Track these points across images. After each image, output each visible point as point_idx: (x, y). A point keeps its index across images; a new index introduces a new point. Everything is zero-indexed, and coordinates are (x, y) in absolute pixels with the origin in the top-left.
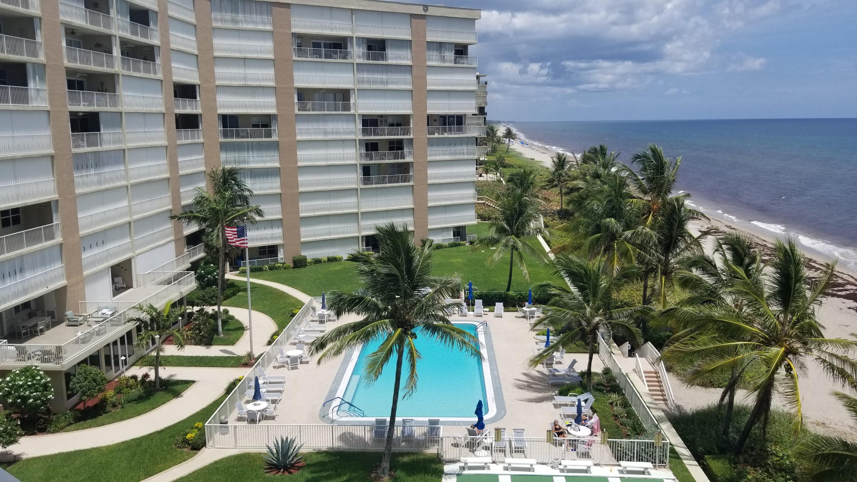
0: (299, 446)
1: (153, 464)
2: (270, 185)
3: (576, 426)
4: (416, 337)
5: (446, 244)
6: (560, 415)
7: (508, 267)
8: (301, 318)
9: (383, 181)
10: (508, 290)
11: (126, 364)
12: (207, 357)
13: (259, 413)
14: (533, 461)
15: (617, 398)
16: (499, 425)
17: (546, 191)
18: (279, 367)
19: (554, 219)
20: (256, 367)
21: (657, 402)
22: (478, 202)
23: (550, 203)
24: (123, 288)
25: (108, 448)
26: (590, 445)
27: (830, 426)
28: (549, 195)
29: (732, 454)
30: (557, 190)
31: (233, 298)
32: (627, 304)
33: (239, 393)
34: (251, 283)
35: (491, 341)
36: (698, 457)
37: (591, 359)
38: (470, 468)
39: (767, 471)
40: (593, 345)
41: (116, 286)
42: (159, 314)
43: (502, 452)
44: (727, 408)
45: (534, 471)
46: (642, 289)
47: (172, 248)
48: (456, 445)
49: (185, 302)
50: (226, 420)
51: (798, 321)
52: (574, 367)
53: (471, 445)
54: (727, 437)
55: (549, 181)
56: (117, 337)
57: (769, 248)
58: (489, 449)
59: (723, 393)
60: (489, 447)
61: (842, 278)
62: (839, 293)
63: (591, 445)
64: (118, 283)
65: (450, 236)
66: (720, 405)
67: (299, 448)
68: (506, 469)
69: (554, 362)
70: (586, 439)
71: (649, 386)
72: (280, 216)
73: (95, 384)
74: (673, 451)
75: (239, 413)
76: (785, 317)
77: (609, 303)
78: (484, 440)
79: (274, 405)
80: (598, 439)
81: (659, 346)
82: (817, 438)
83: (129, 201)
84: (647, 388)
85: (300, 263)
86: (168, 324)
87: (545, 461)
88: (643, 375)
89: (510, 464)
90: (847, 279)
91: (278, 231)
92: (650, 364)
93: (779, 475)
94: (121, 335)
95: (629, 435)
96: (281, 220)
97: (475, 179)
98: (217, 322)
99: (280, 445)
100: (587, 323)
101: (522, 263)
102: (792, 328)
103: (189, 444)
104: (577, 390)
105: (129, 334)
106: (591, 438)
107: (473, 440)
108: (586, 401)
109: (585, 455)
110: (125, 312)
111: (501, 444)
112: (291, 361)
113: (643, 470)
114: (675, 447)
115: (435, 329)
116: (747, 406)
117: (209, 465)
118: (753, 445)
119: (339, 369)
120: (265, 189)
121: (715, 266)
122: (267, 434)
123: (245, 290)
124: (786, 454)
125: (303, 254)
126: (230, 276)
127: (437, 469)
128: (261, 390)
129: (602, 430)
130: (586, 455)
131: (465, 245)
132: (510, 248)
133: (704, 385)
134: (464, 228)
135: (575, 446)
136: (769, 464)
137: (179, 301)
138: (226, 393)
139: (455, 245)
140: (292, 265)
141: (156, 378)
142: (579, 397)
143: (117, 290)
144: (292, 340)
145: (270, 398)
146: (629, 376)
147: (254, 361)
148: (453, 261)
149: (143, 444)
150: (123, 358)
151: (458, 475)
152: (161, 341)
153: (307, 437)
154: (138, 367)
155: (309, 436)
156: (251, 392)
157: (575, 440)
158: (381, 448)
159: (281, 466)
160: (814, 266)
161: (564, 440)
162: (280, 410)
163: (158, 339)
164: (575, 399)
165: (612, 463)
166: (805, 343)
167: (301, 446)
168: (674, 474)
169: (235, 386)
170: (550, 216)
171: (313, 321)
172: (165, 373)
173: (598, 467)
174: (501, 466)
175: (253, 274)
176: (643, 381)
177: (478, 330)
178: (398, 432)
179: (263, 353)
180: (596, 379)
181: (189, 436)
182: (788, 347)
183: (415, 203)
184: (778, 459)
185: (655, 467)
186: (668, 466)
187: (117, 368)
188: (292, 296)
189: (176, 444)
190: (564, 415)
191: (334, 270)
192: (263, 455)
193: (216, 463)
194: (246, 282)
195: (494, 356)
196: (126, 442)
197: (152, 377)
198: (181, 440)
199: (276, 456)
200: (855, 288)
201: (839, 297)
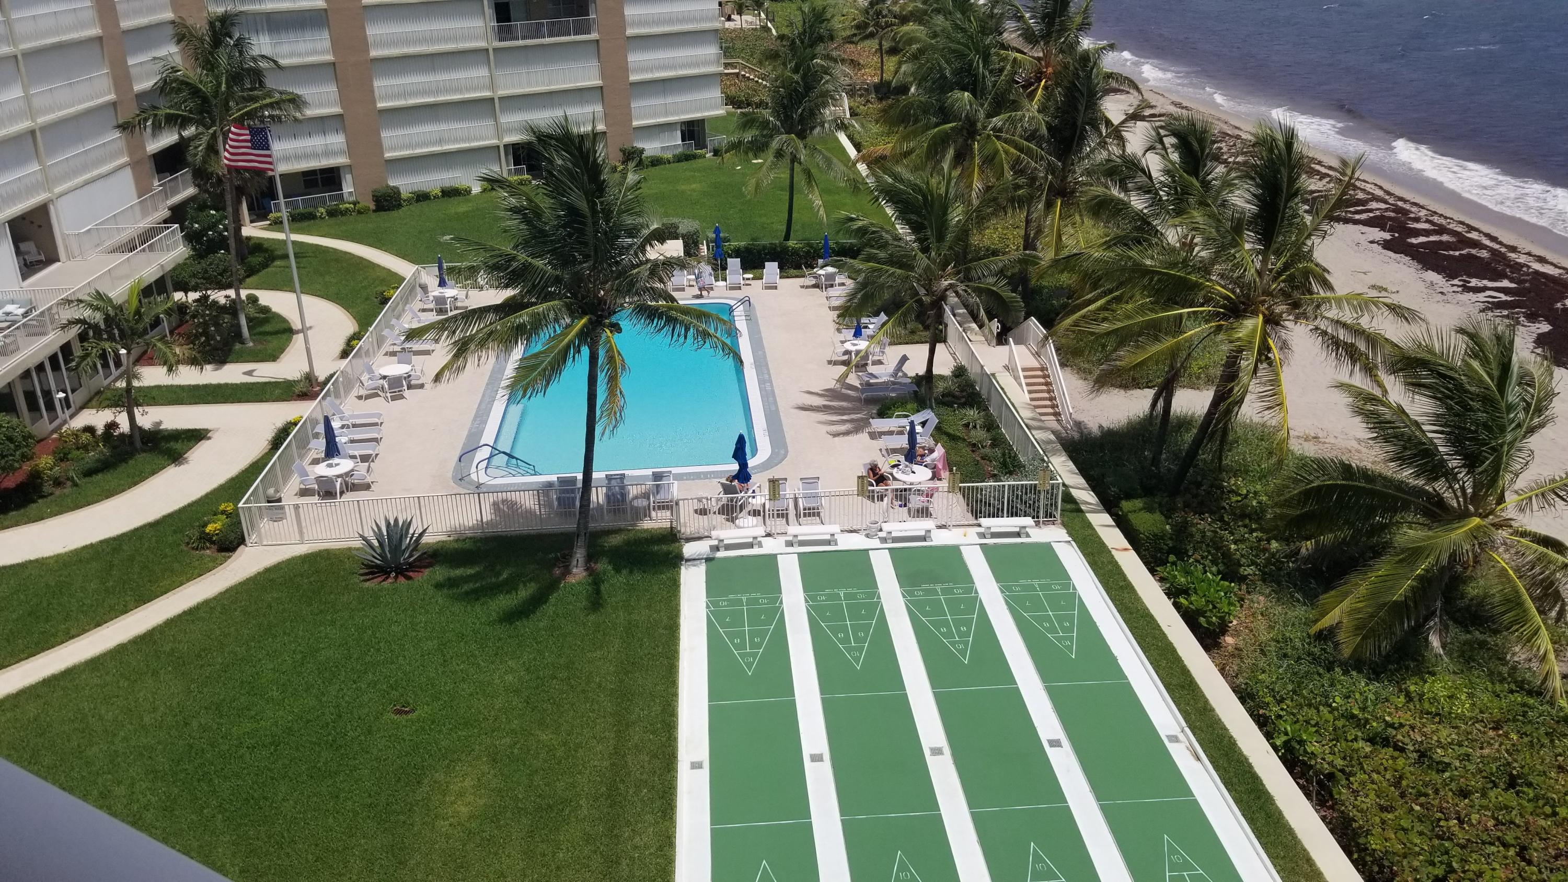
0: (421, 531)
1: (150, 581)
2: (309, 46)
3: (907, 466)
4: (619, 330)
5: (669, 155)
6: (881, 450)
7: (786, 197)
8: (400, 306)
9: (538, 34)
10: (787, 237)
11: (69, 407)
12: (226, 385)
13: (339, 480)
14: (835, 529)
15: (976, 416)
16: (776, 473)
17: (852, 46)
18: (368, 397)
19: (868, 101)
20: (323, 398)
21: (1043, 418)
22: (726, 71)
23: (860, 70)
24: (40, 262)
25: (58, 558)
26: (930, 495)
27: (1327, 441)
28: (859, 54)
29: (1166, 494)
30: (873, 44)
31: (264, 272)
32: (995, 253)
33: (298, 448)
34: (294, 243)
35: (759, 332)
36: (1109, 504)
37: (932, 352)
38: (728, 547)
39: (1221, 520)
40: (937, 329)
41: (25, 260)
42: (120, 308)
43: (783, 517)
44: (1159, 421)
45: (836, 544)
46: (1023, 224)
47: (126, 180)
48: (703, 512)
49: (170, 286)
50: (278, 495)
51: (1286, 267)
52: (903, 369)
53: (728, 511)
54: (1158, 468)
55: (858, 27)
56: (43, 356)
57: (1244, 142)
58: (759, 515)
59: (1155, 394)
60: (759, 511)
61: (1363, 190)
62: (1357, 217)
63: (932, 495)
64: (28, 253)
65: (676, 140)
66: (1150, 418)
67: (421, 535)
68: (790, 544)
69: (870, 362)
70: (923, 487)
71: (1030, 392)
72: (337, 110)
73: (12, 446)
74: (1068, 499)
75: (302, 482)
76: (1265, 262)
77: (965, 253)
78: (750, 500)
79: (367, 464)
80: (944, 485)
81: (1048, 323)
82: (1304, 463)
83: (25, 88)
84: (1027, 396)
85: (387, 200)
86: (141, 327)
87: (855, 527)
88: (1021, 374)
89: (796, 536)
90: (1371, 191)
91: (337, 140)
92: (1033, 354)
93: (1240, 523)
94: (49, 351)
95: (995, 475)
96: (340, 116)
97: (717, 25)
98: (238, 319)
99: (385, 533)
100: (927, 290)
101: (811, 186)
102: (1275, 279)
103: (213, 543)
104: (909, 406)
105: (66, 349)
106: (931, 485)
107: (732, 500)
108: (923, 424)
109: (922, 513)
110: (50, 309)
111: (779, 505)
112: (389, 385)
113: (1017, 530)
114: (1071, 490)
115: (651, 314)
116: (1192, 416)
117: (256, 576)
118: (1199, 479)
119: (484, 395)
120: (300, 55)
121: (1150, 177)
122: (358, 515)
123: (286, 257)
124: (1253, 490)
125: (392, 183)
126: (250, 230)
127: (669, 553)
128: (337, 439)
129: (951, 470)
130: (924, 512)
131: (705, 157)
132: (787, 160)
133: (1125, 387)
134: (700, 122)
135: (905, 498)
136: (1225, 508)
137: (157, 282)
138: (271, 449)
139: (685, 158)
140: (372, 206)
141: (131, 429)
142: (912, 418)
143: (28, 268)
144: (387, 347)
145: (357, 453)
146: (998, 378)
147: (318, 388)
148: (683, 187)
149: (125, 547)
150: (61, 395)
151: (708, 560)
152: (132, 359)
153: (433, 515)
154: (94, 411)
155: (438, 514)
156: (319, 445)
157: (905, 490)
158: (570, 526)
159: (392, 568)
160: (1318, 171)
161: (887, 490)
162: (379, 472)
163: (125, 357)
164: (905, 422)
165: (966, 523)
166: (1296, 305)
167: (424, 531)
168: (1070, 534)
169: (288, 435)
170: (861, 96)
171: (424, 310)
172: (148, 418)
173: (943, 531)
174: (782, 540)
175: (298, 225)
176: (1020, 385)
177: (735, 313)
178: (598, 496)
179: (335, 373)
180: (940, 387)
181: (210, 528)
182: (1267, 312)
183: (603, 76)
184: (1239, 498)
185: (1037, 524)
186: (1059, 521)
187: (53, 414)
188: (379, 266)
189: (188, 543)
190: (887, 450)
191: (456, 213)
192: (355, 552)
193: (268, 570)
194: (284, 242)
195: (765, 357)
196: (92, 545)
197: (124, 426)
198: (197, 534)
199: (379, 551)
200: (1383, 206)
201: (1356, 222)
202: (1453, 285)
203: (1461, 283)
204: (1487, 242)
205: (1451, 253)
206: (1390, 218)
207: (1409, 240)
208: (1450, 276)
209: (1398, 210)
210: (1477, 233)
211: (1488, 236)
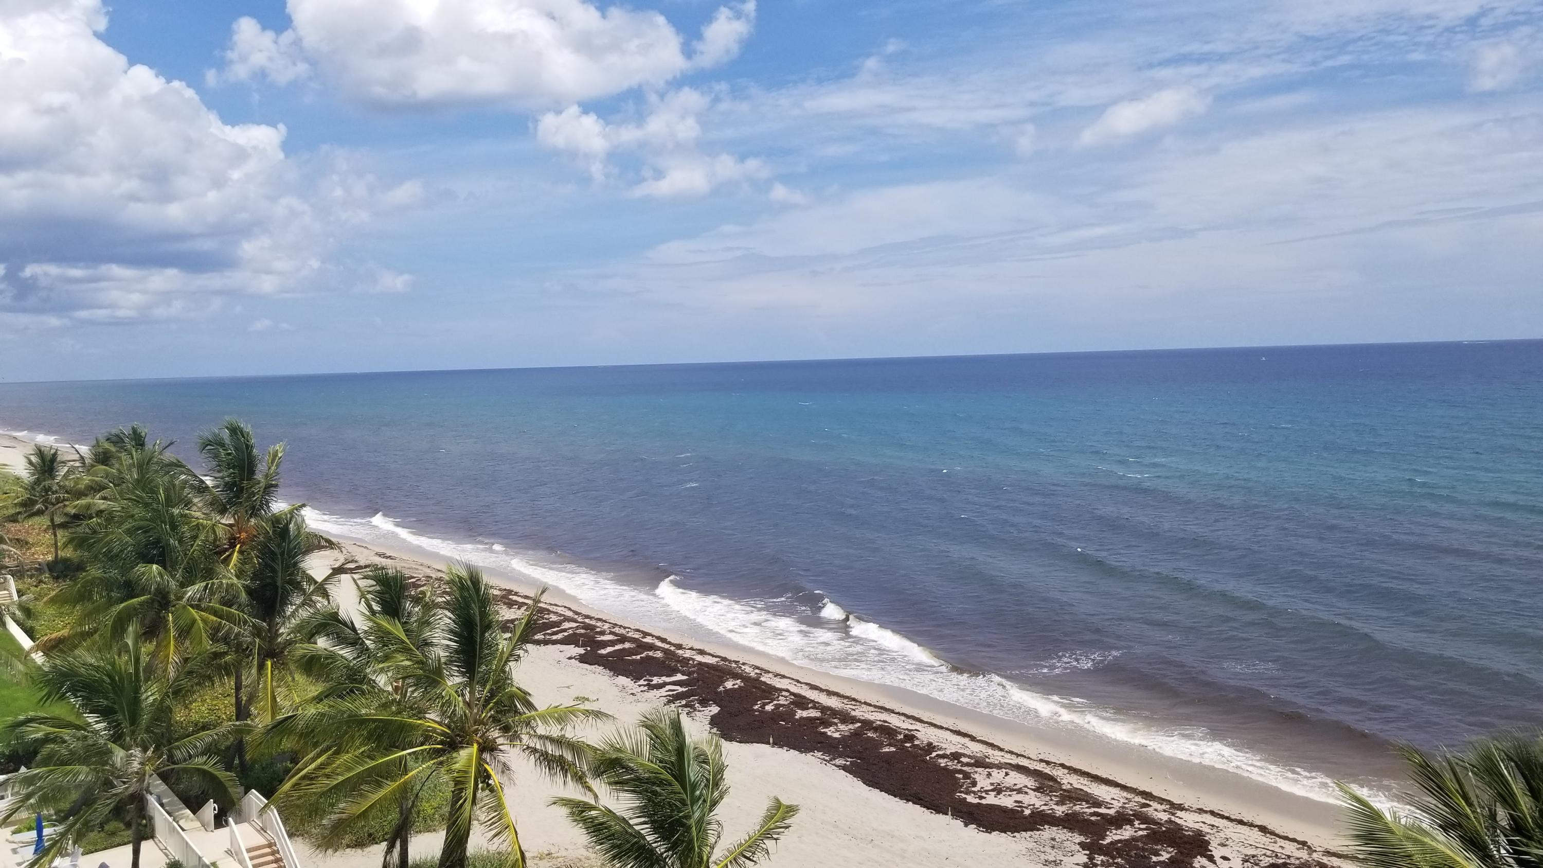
17: (17, 525)
28: (26, 532)
40: (140, 824)
46: (233, 692)
61: (556, 613)
76: (472, 693)
88: (246, 856)
92: (258, 831)
102: (484, 708)
116: (428, 861)
121: (354, 629)
133: (361, 845)
160: (516, 601)
182: (481, 741)
200: (574, 625)
201: (555, 642)
202: (640, 686)
203: (646, 682)
204: (659, 644)
205: (634, 657)
206: (581, 635)
207: (599, 652)
208: (637, 678)
209: (587, 627)
210: (650, 637)
211: (658, 638)
